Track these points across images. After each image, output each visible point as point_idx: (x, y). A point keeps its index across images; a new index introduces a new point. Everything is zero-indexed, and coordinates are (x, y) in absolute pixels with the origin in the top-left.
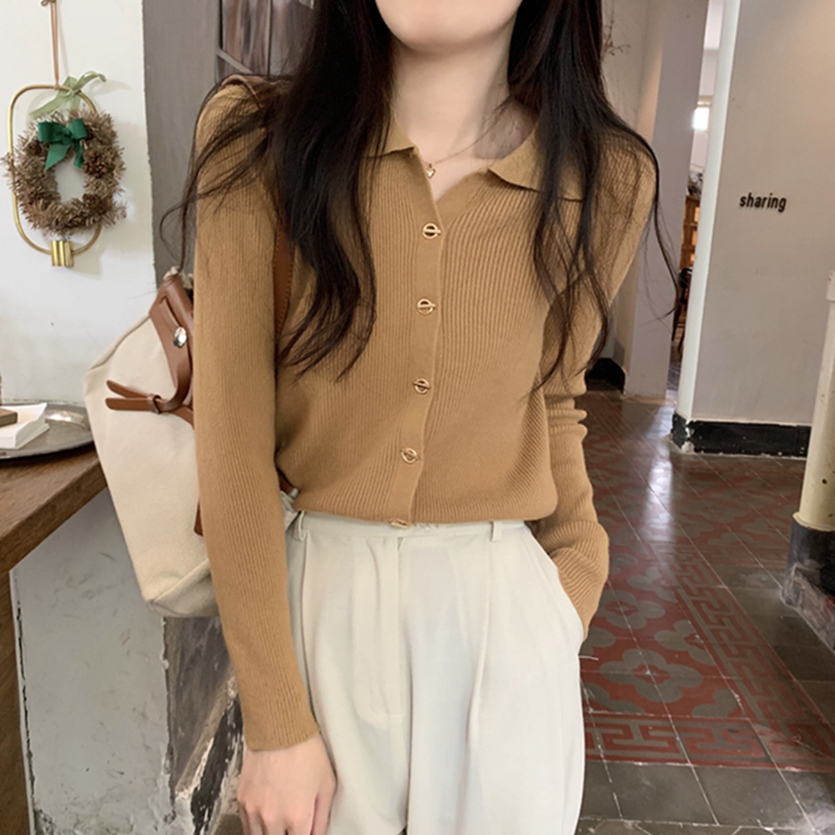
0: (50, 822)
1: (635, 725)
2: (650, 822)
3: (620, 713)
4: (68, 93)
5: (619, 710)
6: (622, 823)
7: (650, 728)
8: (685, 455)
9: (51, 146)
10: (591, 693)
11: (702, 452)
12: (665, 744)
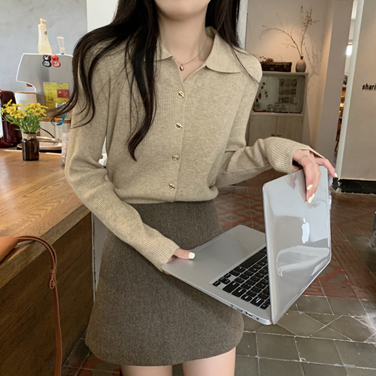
2: (309, 312)
6: (298, 313)
8: (337, 193)
11: (345, 192)
12: (317, 290)
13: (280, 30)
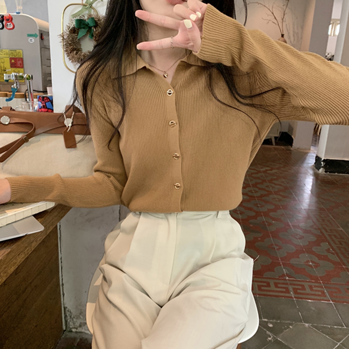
0: (70, 312)
1: (306, 285)
2: (316, 325)
3: (300, 280)
4: (87, 7)
5: (299, 279)
6: (304, 325)
7: (313, 286)
8: (321, 174)
9: (79, 29)
10: (287, 271)
11: (328, 173)
12: (320, 293)
13: (261, 4)
